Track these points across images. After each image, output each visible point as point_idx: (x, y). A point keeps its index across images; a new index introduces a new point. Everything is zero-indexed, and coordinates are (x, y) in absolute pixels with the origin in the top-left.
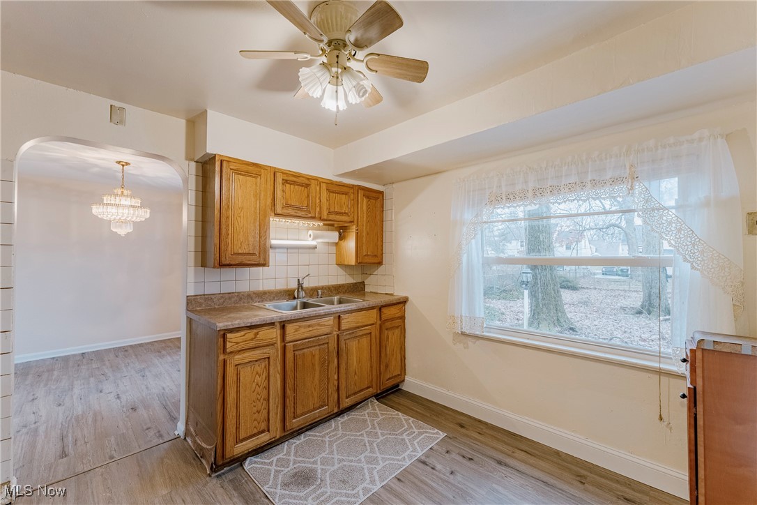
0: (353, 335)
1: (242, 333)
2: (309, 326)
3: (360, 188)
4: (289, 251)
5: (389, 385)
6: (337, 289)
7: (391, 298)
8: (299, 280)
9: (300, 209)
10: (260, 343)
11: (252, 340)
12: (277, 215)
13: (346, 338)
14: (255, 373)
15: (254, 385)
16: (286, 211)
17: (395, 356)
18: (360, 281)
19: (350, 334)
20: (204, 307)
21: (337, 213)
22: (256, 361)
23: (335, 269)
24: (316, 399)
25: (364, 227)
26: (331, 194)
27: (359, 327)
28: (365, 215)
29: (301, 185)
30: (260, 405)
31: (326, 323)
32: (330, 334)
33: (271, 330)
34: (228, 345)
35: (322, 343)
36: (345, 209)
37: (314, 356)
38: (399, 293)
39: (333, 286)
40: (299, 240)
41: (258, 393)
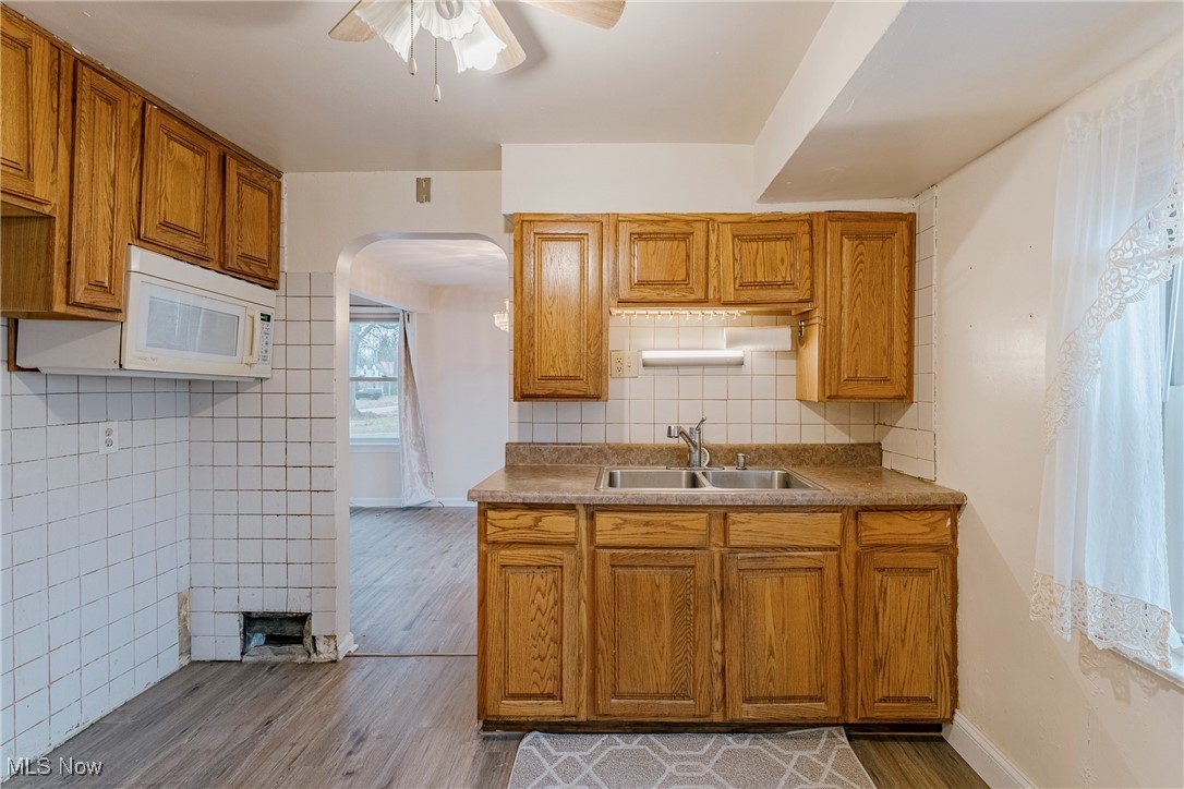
0: (760, 564)
1: (513, 514)
2: (647, 524)
3: (832, 216)
4: (682, 371)
5: (887, 715)
6: (799, 455)
7: (927, 490)
8: (670, 428)
9: (670, 284)
10: (545, 537)
11: (530, 528)
12: (622, 302)
13: (743, 565)
14: (534, 587)
15: (533, 608)
16: (638, 294)
17: (910, 645)
18: (871, 441)
19: (754, 558)
20: (528, 462)
21: (763, 285)
22: (539, 567)
23: (791, 410)
24: (664, 677)
25: (846, 311)
26: (745, 245)
27: (785, 549)
28: (846, 281)
29: (673, 237)
30: (545, 646)
31: (688, 524)
32: (703, 549)
33: (566, 518)
34: (490, 529)
35: (676, 563)
36: (784, 273)
37: (658, 586)
38: (948, 480)
39: (785, 448)
40: (703, 349)
41: (540, 625)
